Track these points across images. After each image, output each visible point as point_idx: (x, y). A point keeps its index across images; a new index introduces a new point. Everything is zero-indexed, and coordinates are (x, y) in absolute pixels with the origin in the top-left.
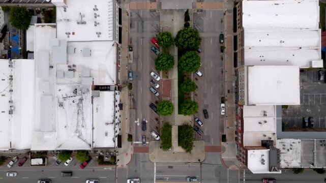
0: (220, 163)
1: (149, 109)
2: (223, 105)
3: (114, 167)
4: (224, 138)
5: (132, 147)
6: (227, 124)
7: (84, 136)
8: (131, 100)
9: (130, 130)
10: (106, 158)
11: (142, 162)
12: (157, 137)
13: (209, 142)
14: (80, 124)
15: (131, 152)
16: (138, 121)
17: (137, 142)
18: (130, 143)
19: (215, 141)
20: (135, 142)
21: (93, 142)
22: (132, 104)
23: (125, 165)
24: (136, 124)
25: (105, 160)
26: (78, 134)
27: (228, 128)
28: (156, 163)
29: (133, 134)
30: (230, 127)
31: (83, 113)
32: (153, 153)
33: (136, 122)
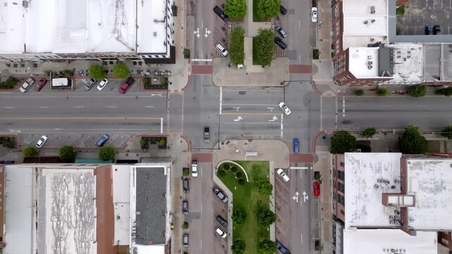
0: (310, 88)
1: (213, 15)
2: (314, 9)
3: (165, 92)
4: (316, 55)
5: (189, 66)
6: (320, 35)
7: (125, 38)
8: (189, 4)
9: (187, 44)
10: (155, 80)
11: (203, 86)
12: (224, 51)
13: (296, 59)
14: (120, 21)
15: (188, 73)
16: (198, 32)
17: (196, 60)
18: (187, 60)
19: (303, 58)
20: (193, 60)
21: (137, 46)
22: (190, 9)
23: (180, 91)
24: (196, 35)
25: (153, 83)
26: (116, 35)
27: (321, 40)
28: (223, 87)
29: (192, 48)
30: (324, 40)
31: (123, 6)
32: (217, 74)
33: (195, 32)
